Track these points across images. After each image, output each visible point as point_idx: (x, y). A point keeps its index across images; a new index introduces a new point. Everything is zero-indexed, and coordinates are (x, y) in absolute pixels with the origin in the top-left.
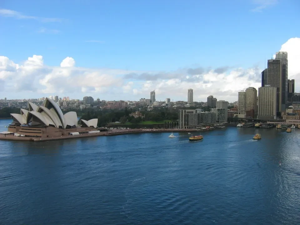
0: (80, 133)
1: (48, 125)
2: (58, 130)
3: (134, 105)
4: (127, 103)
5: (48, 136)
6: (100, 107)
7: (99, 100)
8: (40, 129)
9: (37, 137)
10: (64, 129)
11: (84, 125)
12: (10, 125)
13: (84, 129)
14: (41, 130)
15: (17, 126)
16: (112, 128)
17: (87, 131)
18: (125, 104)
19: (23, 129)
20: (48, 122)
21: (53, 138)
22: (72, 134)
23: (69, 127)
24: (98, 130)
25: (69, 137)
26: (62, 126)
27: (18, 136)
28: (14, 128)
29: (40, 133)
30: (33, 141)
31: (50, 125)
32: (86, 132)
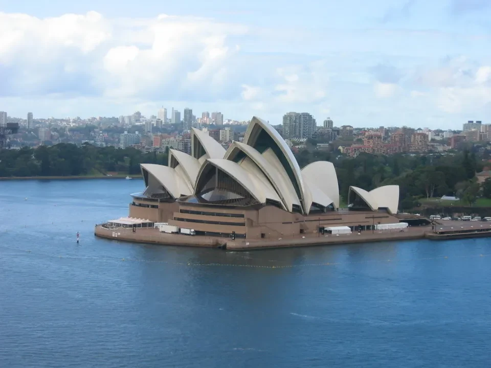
0: (352, 228)
1: (263, 201)
2: (290, 218)
3: (449, 144)
4: (425, 136)
5: (263, 236)
6: (340, 148)
7: (329, 123)
8: (243, 212)
9: (235, 236)
10: (305, 214)
11: (361, 206)
12: (137, 198)
13: (360, 218)
14: (242, 216)
15: (161, 201)
16: (438, 217)
17: (370, 224)
18: (418, 137)
19: (187, 212)
20: (261, 192)
21: (280, 241)
22: (330, 232)
23: (318, 209)
24: (401, 221)
25: (325, 239)
26: (300, 204)
27: (173, 233)
28: (153, 206)
29: (243, 224)
30: (224, 248)
31: (270, 202)
32: (368, 227)
